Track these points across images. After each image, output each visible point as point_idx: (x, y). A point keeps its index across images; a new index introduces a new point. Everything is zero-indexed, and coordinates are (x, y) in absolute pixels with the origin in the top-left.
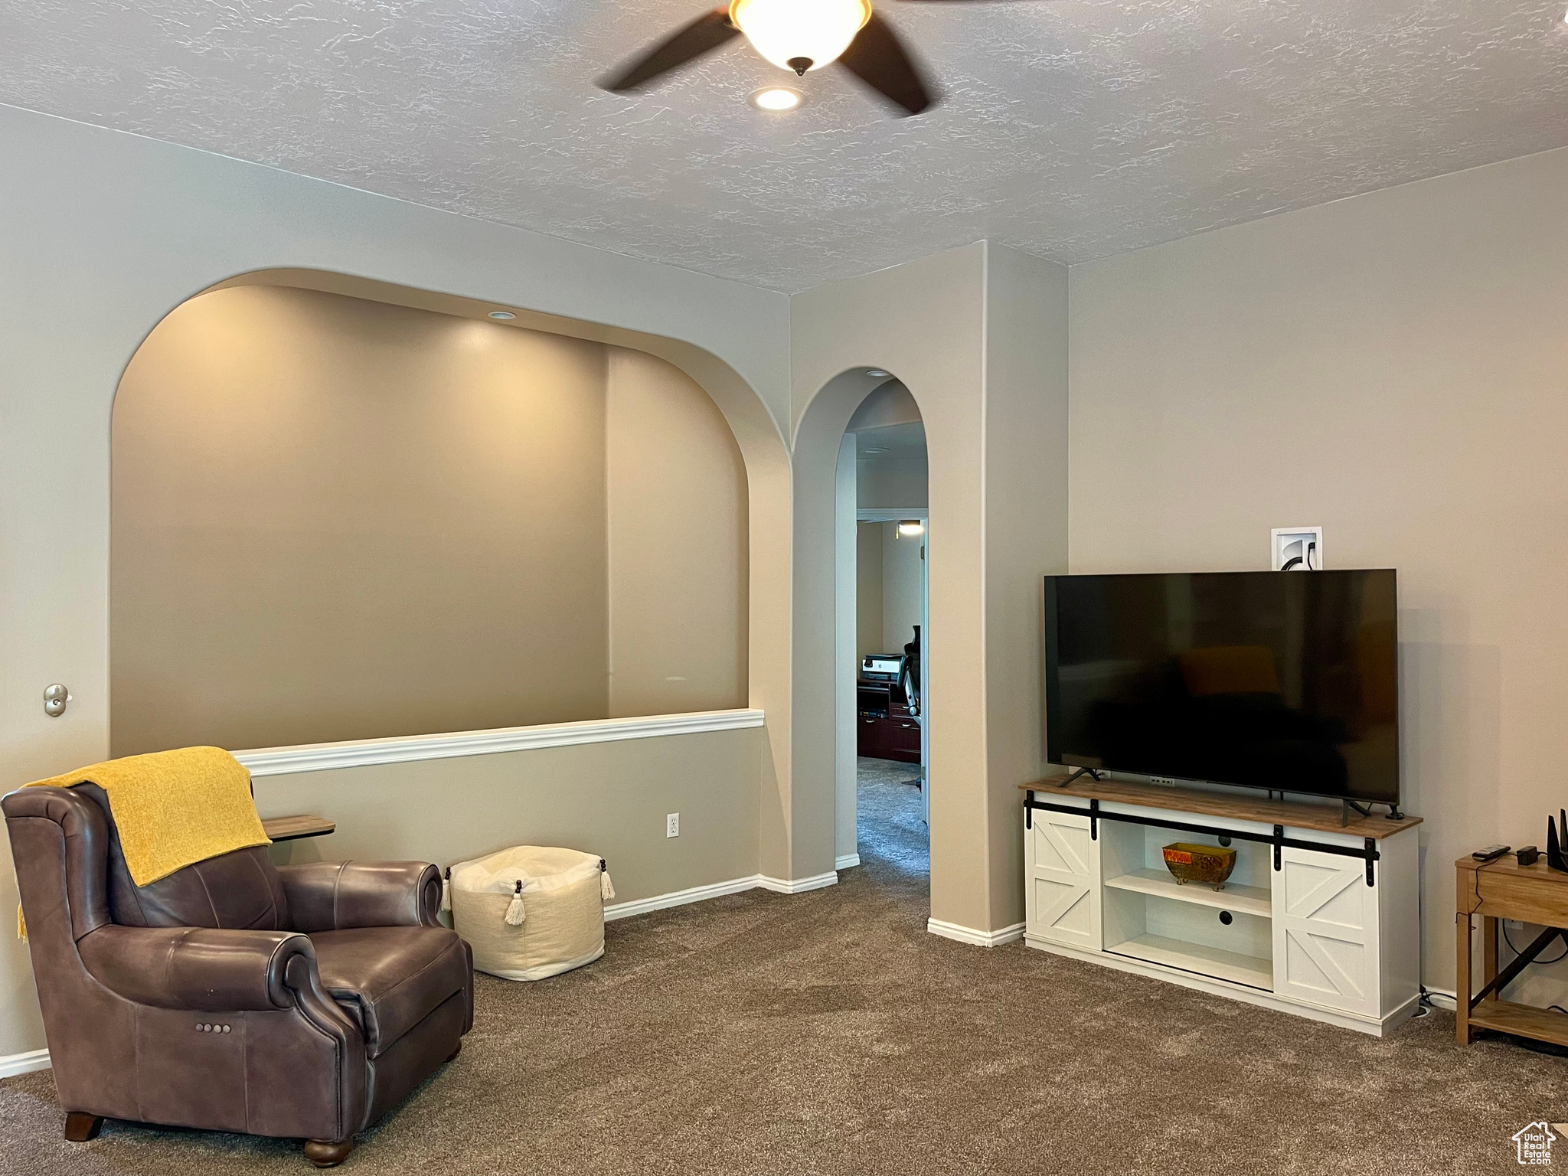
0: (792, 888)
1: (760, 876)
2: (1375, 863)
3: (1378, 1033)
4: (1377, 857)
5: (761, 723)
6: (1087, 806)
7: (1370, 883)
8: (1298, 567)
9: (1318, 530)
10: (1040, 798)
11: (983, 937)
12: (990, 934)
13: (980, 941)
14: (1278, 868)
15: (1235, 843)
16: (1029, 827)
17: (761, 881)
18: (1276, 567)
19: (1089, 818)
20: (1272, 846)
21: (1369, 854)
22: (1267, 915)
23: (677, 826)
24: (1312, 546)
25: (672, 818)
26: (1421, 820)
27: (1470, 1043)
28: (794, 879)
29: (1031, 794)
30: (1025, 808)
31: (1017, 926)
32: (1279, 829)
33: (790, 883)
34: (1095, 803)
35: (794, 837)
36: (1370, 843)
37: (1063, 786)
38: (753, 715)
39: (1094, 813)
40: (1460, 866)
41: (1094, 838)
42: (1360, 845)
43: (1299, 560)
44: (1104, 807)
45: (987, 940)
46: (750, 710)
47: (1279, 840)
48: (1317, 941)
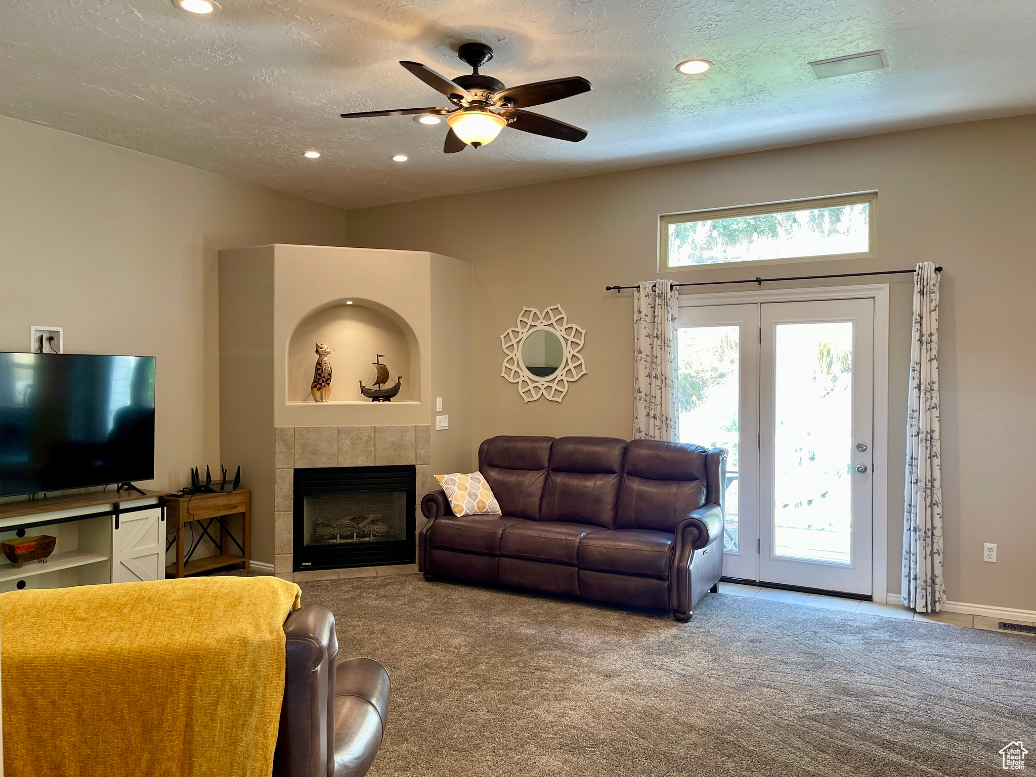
2: (165, 508)
4: (165, 505)
7: (163, 520)
14: (117, 527)
20: (114, 516)
21: (162, 505)
24: (50, 339)
32: (116, 506)
42: (155, 501)
47: (117, 511)
48: (136, 561)
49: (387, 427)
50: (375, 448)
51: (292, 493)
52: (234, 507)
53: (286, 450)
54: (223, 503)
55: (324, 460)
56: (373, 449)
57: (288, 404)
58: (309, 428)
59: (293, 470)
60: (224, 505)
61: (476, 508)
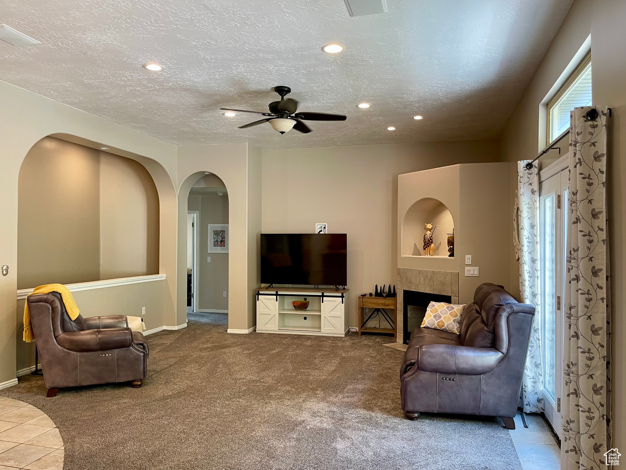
0: (177, 328)
1: (164, 326)
2: (344, 298)
3: (344, 336)
4: (344, 297)
5: (165, 279)
6: (275, 293)
7: (343, 303)
8: (321, 233)
9: (326, 224)
10: (261, 292)
11: (246, 331)
12: (247, 330)
13: (245, 332)
14: (323, 302)
15: (308, 299)
16: (258, 300)
17: (165, 328)
18: (317, 233)
19: (276, 296)
20: (321, 297)
21: (342, 297)
22: (320, 314)
23: (145, 311)
24: (324, 228)
25: (144, 308)
26: (349, 289)
27: (361, 335)
28: (177, 325)
29: (258, 292)
30: (257, 296)
31: (254, 327)
32: (323, 293)
33: (176, 327)
34: (277, 292)
35: (177, 312)
36: (342, 294)
37: (267, 289)
38: (162, 276)
39: (277, 295)
40: (359, 297)
41: (277, 301)
42: (340, 295)
43: (321, 231)
44: (279, 293)
45: (247, 332)
46: (160, 275)
47: (323, 296)
48: (331, 318)
49: (438, 271)
50: (433, 283)
51: (402, 302)
52: (388, 306)
53: (400, 280)
54: (381, 302)
55: (413, 287)
56: (432, 283)
57: (402, 256)
58: (408, 269)
59: (403, 290)
60: (382, 304)
61: (436, 325)
